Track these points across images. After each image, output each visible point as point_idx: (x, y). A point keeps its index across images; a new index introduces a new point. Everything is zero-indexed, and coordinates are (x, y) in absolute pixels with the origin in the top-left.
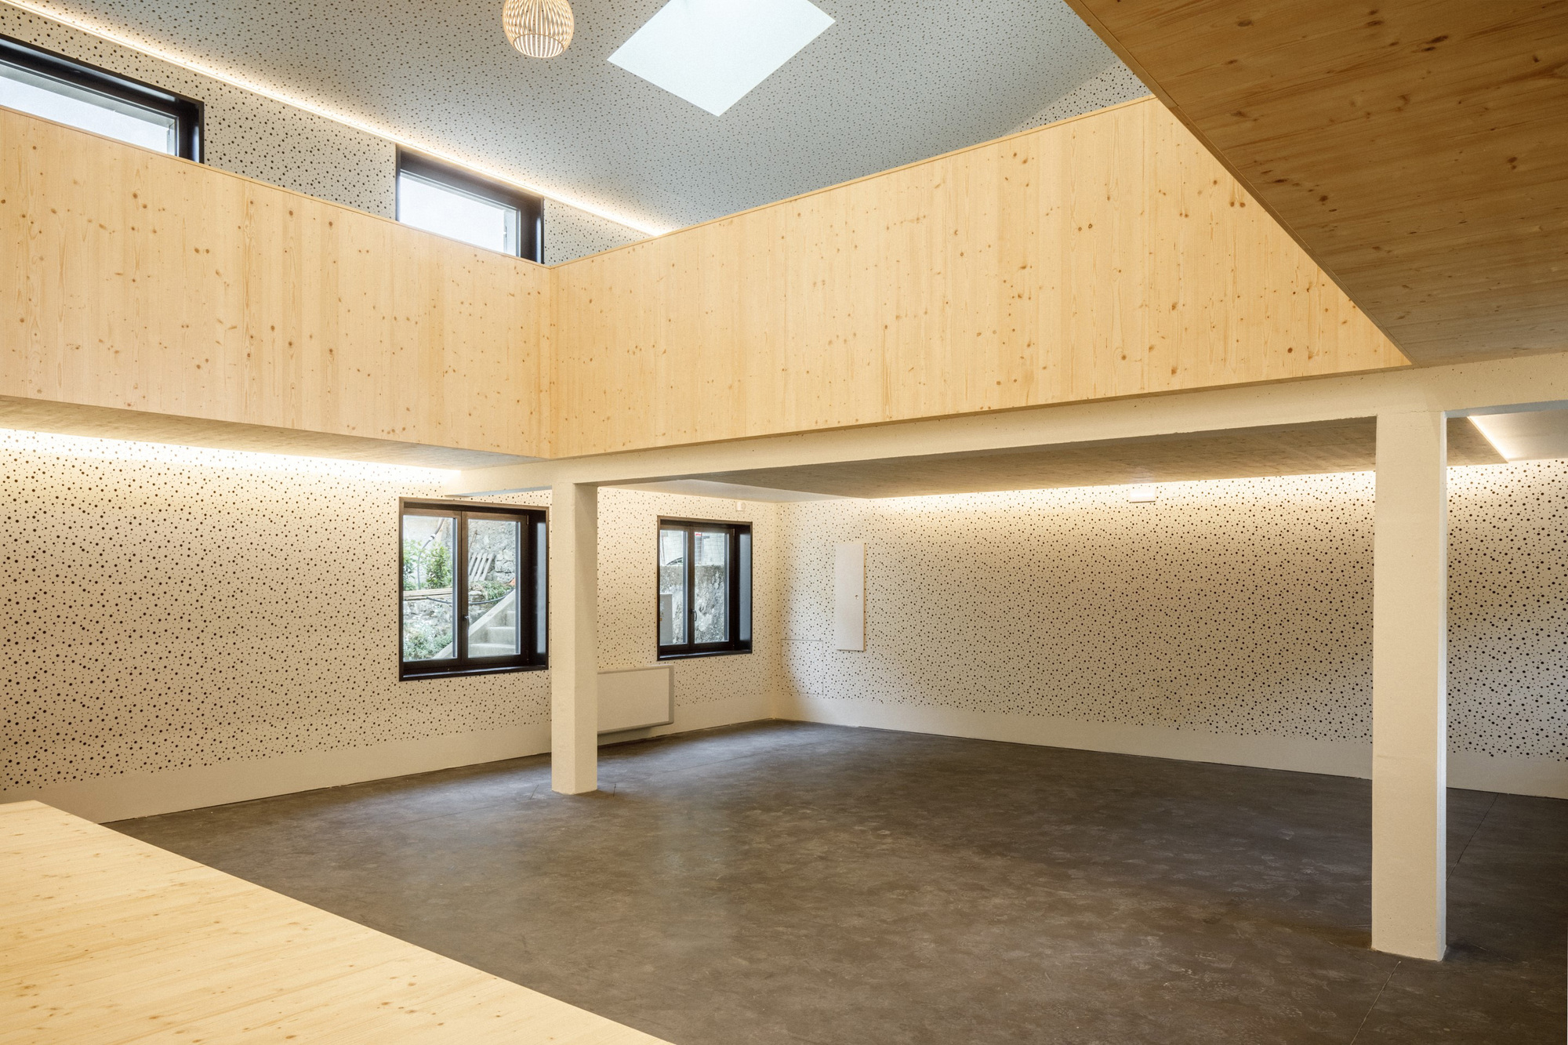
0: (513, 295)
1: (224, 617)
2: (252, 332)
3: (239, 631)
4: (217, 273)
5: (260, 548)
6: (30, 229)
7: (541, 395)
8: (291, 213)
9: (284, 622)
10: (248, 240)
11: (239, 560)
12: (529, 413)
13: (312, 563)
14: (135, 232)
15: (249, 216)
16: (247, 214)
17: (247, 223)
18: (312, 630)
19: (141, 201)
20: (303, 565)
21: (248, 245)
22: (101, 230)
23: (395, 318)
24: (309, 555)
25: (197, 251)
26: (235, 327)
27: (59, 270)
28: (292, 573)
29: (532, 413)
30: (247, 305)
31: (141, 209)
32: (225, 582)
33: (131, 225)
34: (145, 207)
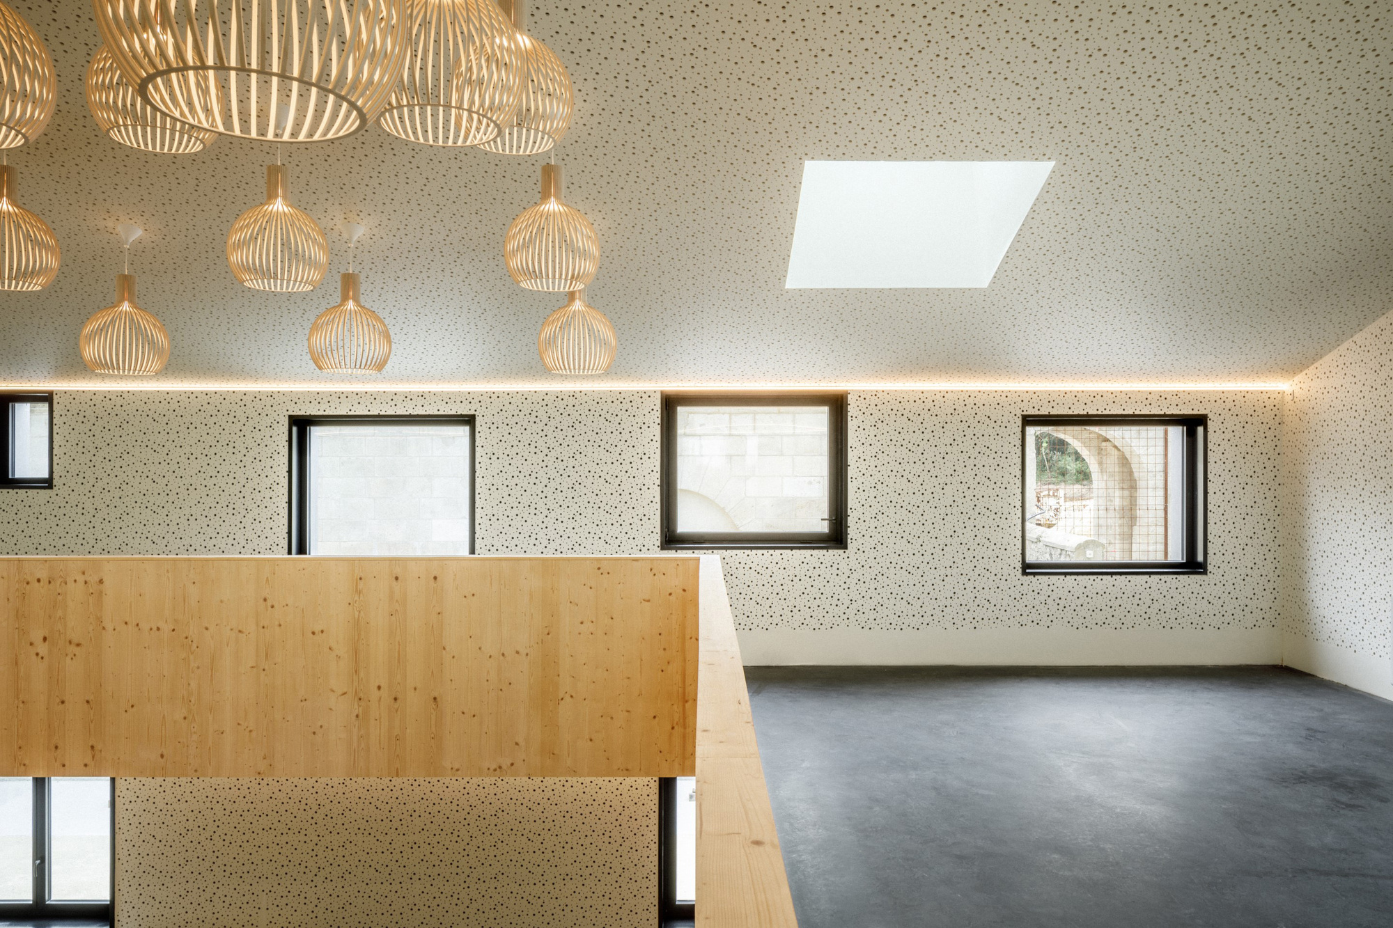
0: (648, 601)
1: (487, 864)
2: (361, 695)
3: (500, 877)
4: (330, 649)
5: (519, 803)
6: (190, 646)
7: (686, 705)
8: (397, 578)
9: (540, 870)
10: (357, 613)
11: (500, 814)
12: (670, 727)
13: (568, 816)
14: (265, 629)
15: (359, 592)
16: (357, 590)
17: (356, 598)
18: (567, 878)
19: (269, 603)
20: (559, 817)
21: (356, 616)
22: (240, 634)
23: (503, 655)
24: (565, 808)
25: (313, 633)
26: (345, 693)
27: (210, 675)
28: (549, 825)
29: (673, 728)
30: (356, 672)
31: (270, 608)
32: (487, 834)
33: (262, 625)
34: (272, 607)
